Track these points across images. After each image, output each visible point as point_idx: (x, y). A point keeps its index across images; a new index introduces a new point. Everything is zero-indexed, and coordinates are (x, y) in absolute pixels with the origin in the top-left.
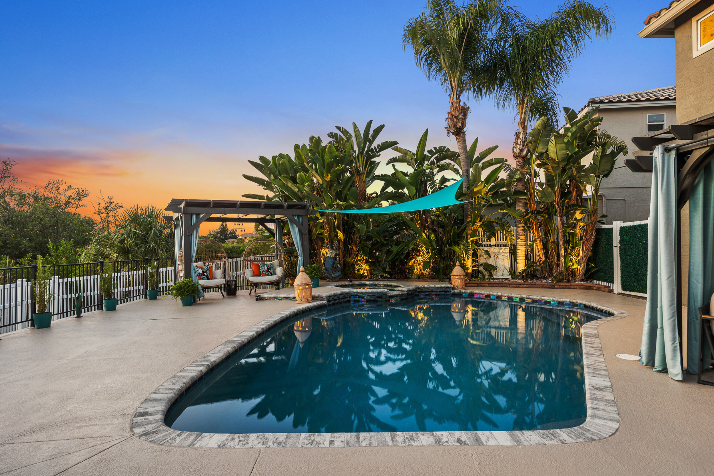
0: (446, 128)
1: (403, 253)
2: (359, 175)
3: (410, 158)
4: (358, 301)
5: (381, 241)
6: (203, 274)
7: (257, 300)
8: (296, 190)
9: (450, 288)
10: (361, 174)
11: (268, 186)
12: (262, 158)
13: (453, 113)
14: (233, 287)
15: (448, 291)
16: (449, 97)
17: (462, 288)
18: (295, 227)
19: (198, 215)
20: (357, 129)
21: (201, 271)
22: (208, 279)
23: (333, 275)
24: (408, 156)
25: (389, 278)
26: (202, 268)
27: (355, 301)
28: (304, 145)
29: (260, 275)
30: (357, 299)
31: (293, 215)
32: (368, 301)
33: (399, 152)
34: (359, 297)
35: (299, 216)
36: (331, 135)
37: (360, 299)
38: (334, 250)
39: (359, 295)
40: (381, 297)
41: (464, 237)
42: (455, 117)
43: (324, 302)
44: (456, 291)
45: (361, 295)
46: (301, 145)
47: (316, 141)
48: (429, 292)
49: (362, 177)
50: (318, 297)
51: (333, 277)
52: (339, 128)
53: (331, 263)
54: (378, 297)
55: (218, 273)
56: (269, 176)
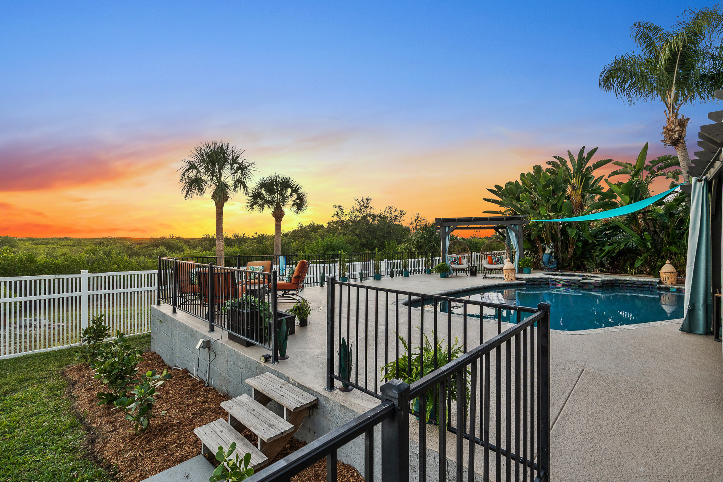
0: (662, 141)
1: (614, 252)
2: (575, 190)
3: (630, 170)
4: (556, 285)
5: (593, 242)
6: (455, 261)
7: (484, 278)
8: (519, 206)
9: (655, 282)
10: (577, 189)
11: (501, 204)
12: (496, 186)
13: (669, 127)
14: (474, 270)
15: (654, 285)
16: (664, 114)
17: (672, 283)
18: (513, 232)
19: (449, 227)
20: (571, 155)
21: (454, 259)
22: (458, 264)
23: (549, 267)
24: (628, 169)
25: (606, 272)
26: (454, 257)
27: (553, 284)
28: (529, 173)
29: (492, 264)
30: (555, 283)
31: (511, 225)
32: (563, 285)
33: (620, 165)
34: (556, 282)
35: (515, 225)
36: (549, 163)
37: (557, 283)
38: (550, 248)
39: (556, 280)
40: (575, 283)
41: (684, 238)
42: (670, 130)
43: (524, 282)
44: (662, 286)
45: (558, 280)
46: (526, 173)
47: (538, 169)
48: (631, 284)
49: (578, 191)
50: (521, 279)
51: (548, 268)
52: (555, 157)
53: (547, 258)
54: (572, 283)
55: (465, 261)
56: (501, 198)
